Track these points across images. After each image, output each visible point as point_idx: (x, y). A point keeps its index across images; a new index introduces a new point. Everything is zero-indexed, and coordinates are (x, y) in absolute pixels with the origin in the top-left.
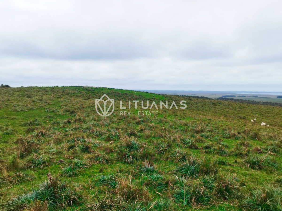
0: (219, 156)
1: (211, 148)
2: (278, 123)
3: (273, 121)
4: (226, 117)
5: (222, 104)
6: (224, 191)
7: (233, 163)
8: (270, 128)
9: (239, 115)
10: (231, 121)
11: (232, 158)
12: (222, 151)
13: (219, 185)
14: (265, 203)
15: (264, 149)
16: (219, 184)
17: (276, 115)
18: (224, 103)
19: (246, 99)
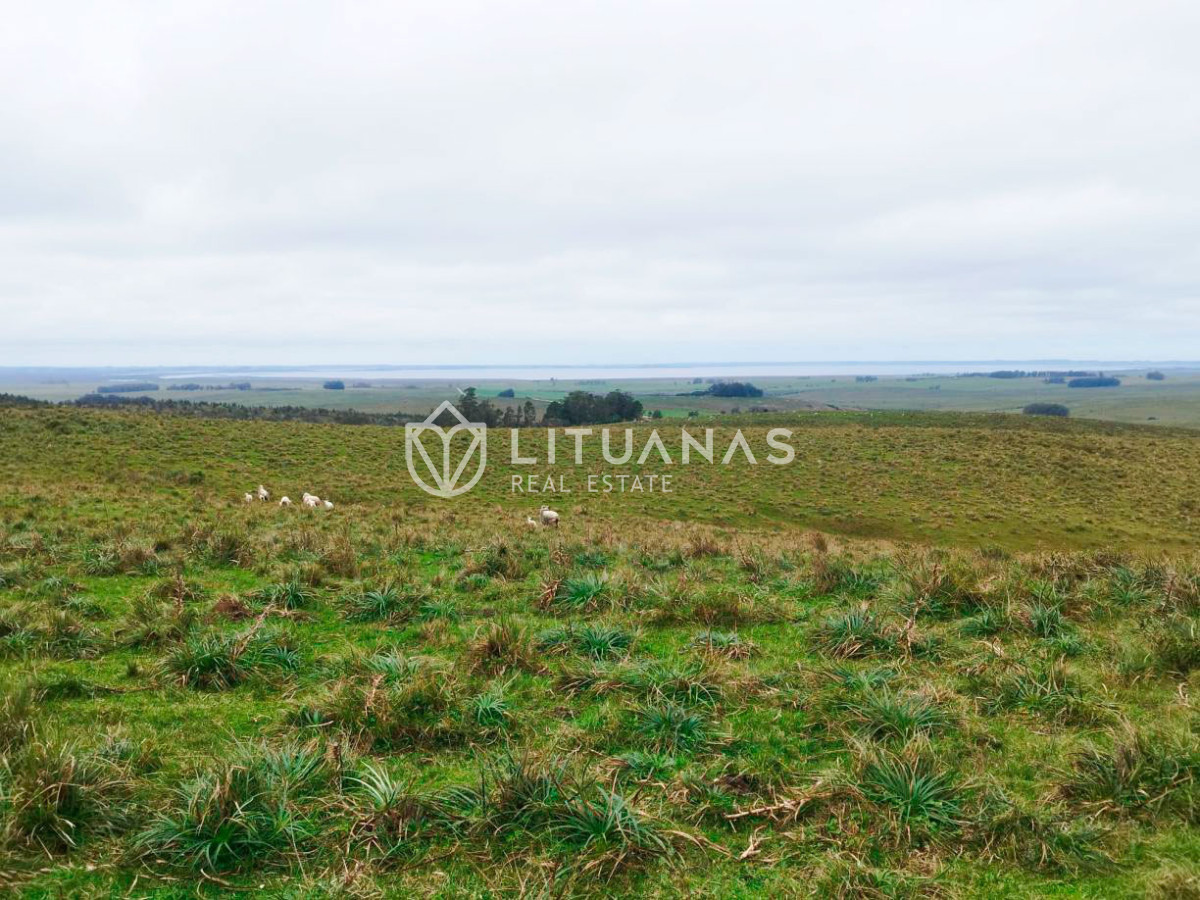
0: (57, 660)
1: (16, 629)
2: (331, 489)
3: (311, 480)
4: (116, 481)
5: (97, 423)
6: (56, 816)
7: (122, 679)
8: (298, 511)
9: (176, 468)
10: (136, 496)
11: (117, 659)
12: (68, 635)
13: (30, 797)
14: (226, 822)
15: (256, 598)
16: (33, 791)
17: (322, 458)
18: (106, 420)
19: (204, 401)
